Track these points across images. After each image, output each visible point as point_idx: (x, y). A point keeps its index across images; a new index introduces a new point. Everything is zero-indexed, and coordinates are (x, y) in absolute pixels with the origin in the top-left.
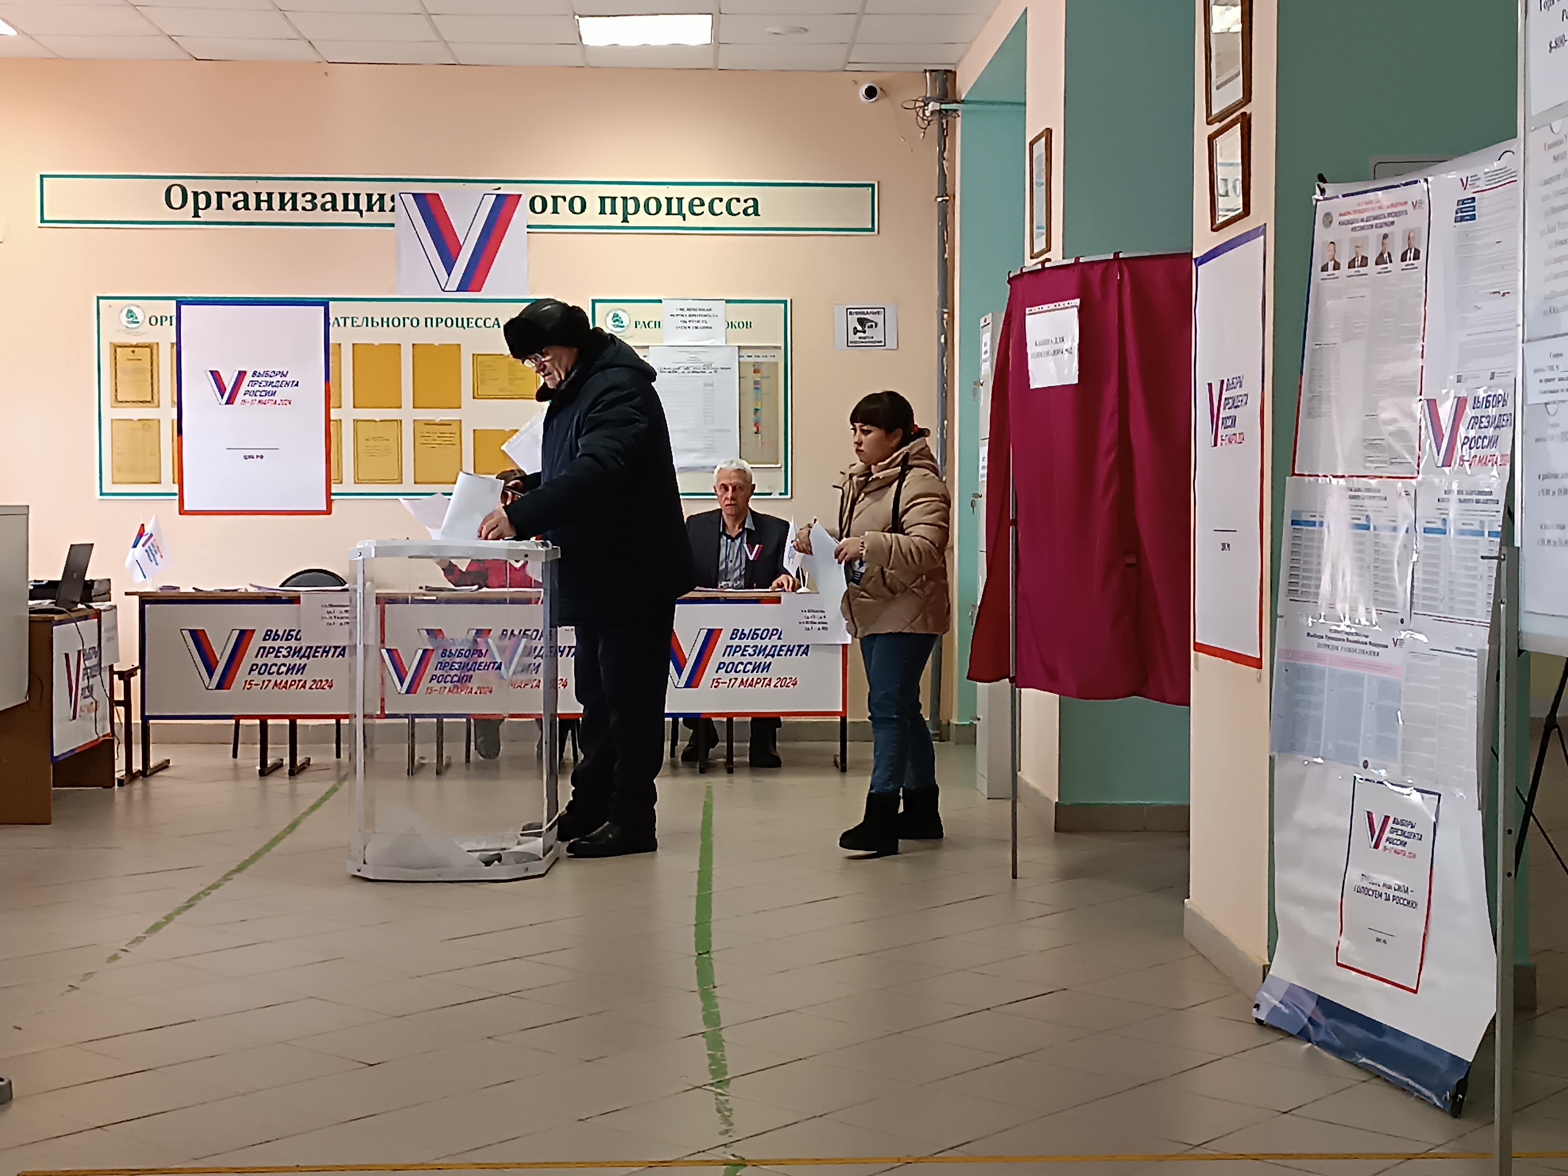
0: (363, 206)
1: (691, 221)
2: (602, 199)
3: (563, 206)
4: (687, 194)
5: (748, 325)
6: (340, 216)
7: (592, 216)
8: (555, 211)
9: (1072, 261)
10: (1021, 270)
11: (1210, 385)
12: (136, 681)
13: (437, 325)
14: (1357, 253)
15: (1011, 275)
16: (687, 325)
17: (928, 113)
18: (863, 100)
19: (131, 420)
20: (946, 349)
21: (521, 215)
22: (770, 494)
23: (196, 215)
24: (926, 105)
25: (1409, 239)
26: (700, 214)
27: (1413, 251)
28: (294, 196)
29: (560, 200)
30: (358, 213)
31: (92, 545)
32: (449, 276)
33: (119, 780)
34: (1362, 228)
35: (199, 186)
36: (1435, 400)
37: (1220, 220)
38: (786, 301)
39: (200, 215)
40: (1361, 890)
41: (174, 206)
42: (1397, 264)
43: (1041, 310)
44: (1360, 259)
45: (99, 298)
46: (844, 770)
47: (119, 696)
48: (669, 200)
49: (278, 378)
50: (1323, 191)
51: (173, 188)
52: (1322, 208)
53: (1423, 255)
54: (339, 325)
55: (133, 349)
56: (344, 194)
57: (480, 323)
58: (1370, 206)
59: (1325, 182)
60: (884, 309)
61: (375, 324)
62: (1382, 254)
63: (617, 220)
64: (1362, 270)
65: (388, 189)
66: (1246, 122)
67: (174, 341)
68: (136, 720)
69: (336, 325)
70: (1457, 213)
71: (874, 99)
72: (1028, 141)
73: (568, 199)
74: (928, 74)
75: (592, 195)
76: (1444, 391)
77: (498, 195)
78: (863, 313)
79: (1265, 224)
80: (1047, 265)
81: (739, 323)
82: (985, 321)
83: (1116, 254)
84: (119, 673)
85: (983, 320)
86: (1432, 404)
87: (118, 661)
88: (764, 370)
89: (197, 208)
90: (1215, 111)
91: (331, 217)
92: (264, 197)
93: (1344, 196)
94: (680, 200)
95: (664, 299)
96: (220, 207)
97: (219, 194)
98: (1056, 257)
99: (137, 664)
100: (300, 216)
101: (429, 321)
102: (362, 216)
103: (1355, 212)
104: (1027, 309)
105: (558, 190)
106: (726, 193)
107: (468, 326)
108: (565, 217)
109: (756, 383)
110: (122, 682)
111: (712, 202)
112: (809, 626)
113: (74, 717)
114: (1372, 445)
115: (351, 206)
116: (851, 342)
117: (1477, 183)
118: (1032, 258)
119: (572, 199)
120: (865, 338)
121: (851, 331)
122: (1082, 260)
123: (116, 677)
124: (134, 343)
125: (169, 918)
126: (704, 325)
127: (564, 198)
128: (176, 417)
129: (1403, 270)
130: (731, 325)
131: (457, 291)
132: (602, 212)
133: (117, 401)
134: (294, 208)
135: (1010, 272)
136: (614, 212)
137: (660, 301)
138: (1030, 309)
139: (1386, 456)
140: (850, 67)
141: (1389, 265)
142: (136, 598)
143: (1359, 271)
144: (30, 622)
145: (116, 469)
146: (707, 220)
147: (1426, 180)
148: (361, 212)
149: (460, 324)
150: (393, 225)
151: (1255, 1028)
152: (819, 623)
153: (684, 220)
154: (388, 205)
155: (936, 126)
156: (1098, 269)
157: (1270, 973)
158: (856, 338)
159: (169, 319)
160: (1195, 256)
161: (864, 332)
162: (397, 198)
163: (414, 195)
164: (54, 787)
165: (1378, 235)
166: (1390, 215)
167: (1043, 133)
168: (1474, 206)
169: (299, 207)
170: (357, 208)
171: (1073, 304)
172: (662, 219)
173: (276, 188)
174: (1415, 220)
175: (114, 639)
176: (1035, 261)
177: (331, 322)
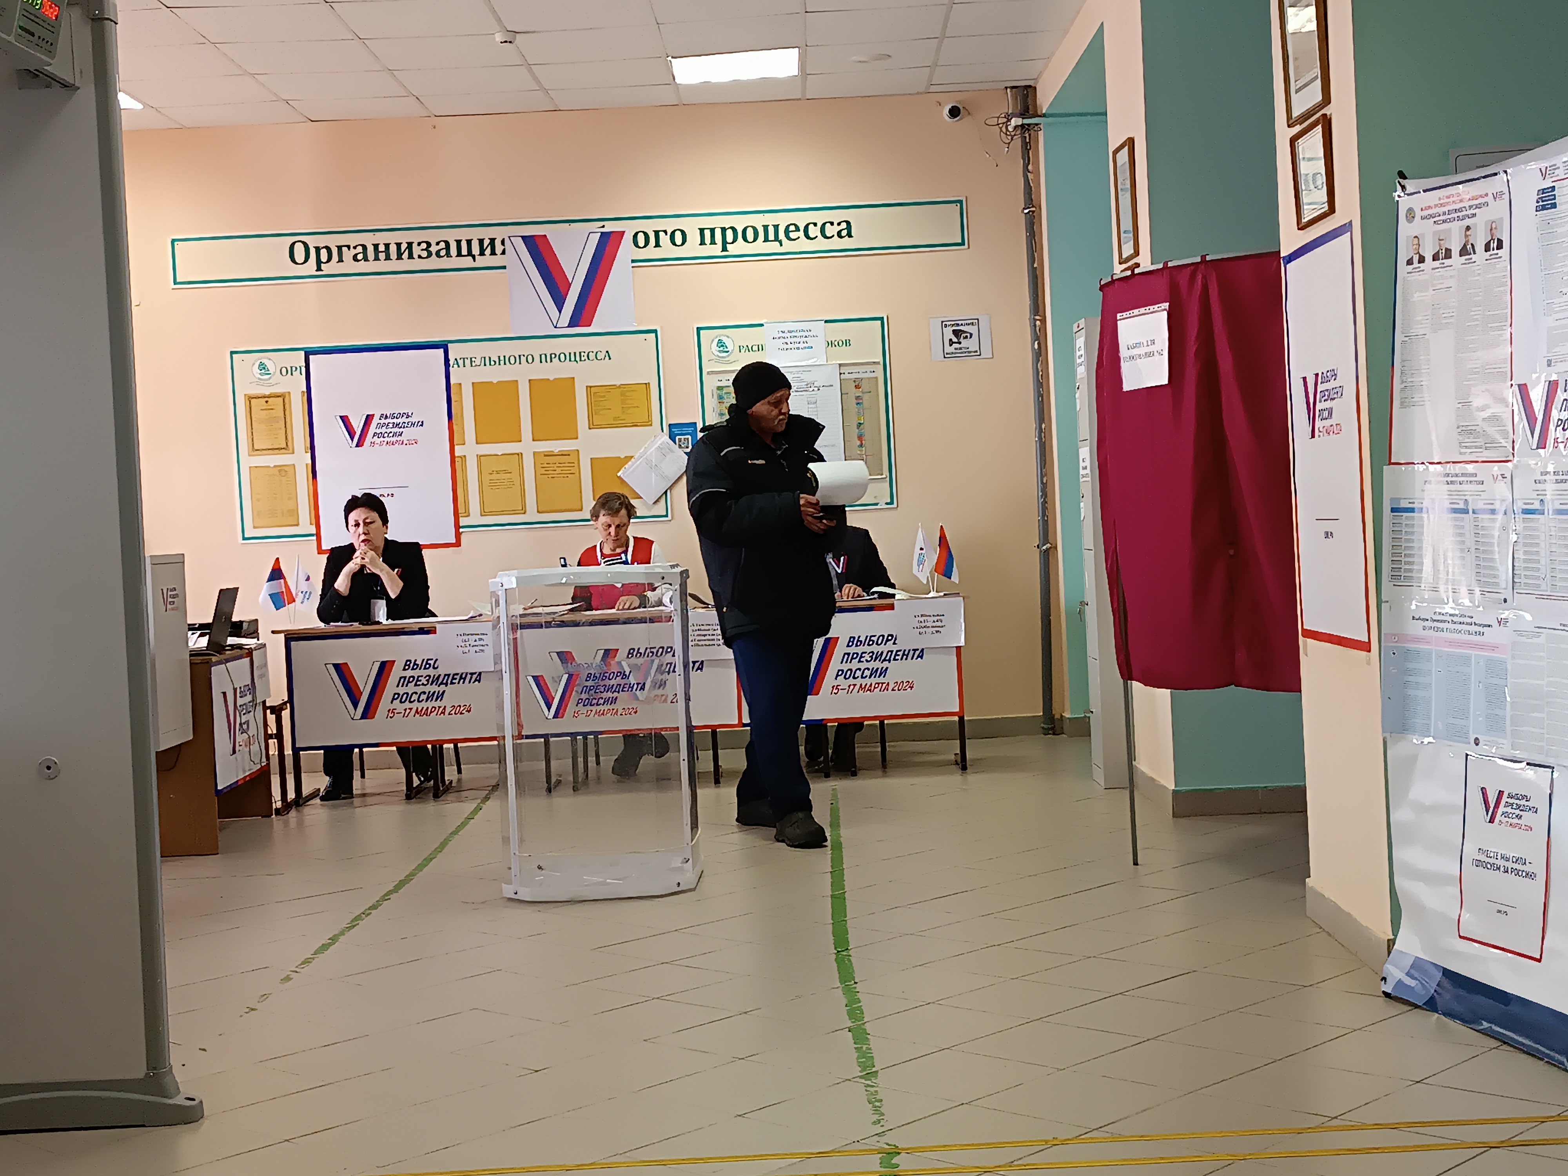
0: (476, 250)
1: (788, 246)
2: (702, 231)
3: (664, 239)
4: (783, 220)
5: (847, 343)
6: (455, 262)
7: (693, 247)
8: (657, 245)
9: (1161, 266)
10: (1112, 277)
11: (1304, 379)
12: (286, 714)
13: (551, 361)
14: (1440, 246)
15: (1102, 283)
16: (789, 346)
17: (1010, 129)
18: (947, 118)
19: (269, 467)
20: (1040, 354)
21: (626, 251)
22: (876, 504)
23: (319, 269)
24: (1009, 120)
25: (1491, 230)
26: (794, 240)
27: (1496, 241)
28: (410, 245)
29: (662, 234)
30: (470, 258)
31: (238, 588)
32: (560, 312)
33: (276, 809)
34: (1444, 221)
35: (321, 241)
36: (1525, 384)
37: (1306, 218)
38: (883, 318)
39: (322, 268)
40: (1478, 863)
41: (297, 261)
42: (1480, 255)
43: (1132, 315)
44: (1444, 251)
45: (232, 353)
46: (964, 768)
47: (273, 729)
48: (766, 228)
49: (404, 419)
50: (1403, 188)
51: (297, 244)
52: (1405, 203)
53: (1506, 244)
54: (459, 366)
55: (267, 399)
56: (457, 241)
57: (592, 356)
58: (1451, 200)
59: (1405, 178)
60: (978, 319)
61: (493, 363)
62: (1465, 246)
63: (717, 250)
64: (1447, 262)
65: (498, 233)
66: (1327, 124)
67: (305, 390)
68: (288, 752)
69: (456, 366)
70: (1538, 202)
71: (958, 118)
72: (1111, 150)
73: (669, 234)
74: (1009, 90)
75: (692, 228)
76: (1534, 376)
77: (602, 233)
78: (958, 325)
79: (1351, 221)
80: (1137, 271)
81: (838, 342)
82: (1078, 327)
83: (1203, 257)
84: (270, 708)
85: (1075, 325)
86: (1523, 389)
87: (269, 696)
88: (865, 386)
89: (319, 262)
90: (1296, 113)
91: (445, 263)
92: (382, 248)
93: (1424, 191)
94: (776, 227)
95: (766, 323)
96: (341, 260)
97: (340, 248)
98: (1145, 263)
99: (286, 699)
100: (416, 264)
101: (543, 356)
102: (474, 261)
103: (1436, 206)
104: (1119, 315)
105: (659, 225)
106: (820, 218)
107: (581, 360)
108: (667, 249)
109: (857, 398)
110: (274, 716)
111: (806, 228)
112: (922, 630)
113: (234, 752)
114: (1466, 431)
115: (464, 251)
116: (947, 354)
117: (1557, 172)
118: (1120, 263)
119: (673, 233)
120: (961, 349)
121: (947, 343)
122: (1170, 264)
123: (268, 711)
124: (267, 393)
125: (334, 939)
126: (806, 345)
127: (665, 232)
128: (310, 462)
129: (1486, 260)
130: (830, 344)
131: (568, 327)
132: (702, 243)
133: (254, 450)
134: (411, 256)
135: (1101, 279)
136: (713, 242)
137: (762, 325)
138: (1121, 314)
139: (1481, 442)
140: (933, 88)
141: (1472, 256)
142: (282, 635)
143: (1443, 263)
144: (191, 664)
145: (256, 514)
146: (804, 244)
147: (1506, 172)
148: (474, 257)
149: (573, 359)
150: (504, 267)
151: (1382, 1000)
152: (933, 627)
153: (781, 245)
154: (499, 248)
155: (1019, 141)
156: (1187, 272)
157: (1395, 947)
158: (951, 349)
159: (299, 368)
160: (1282, 255)
161: (960, 343)
162: (507, 241)
163: (523, 237)
164: (219, 818)
165: (1460, 228)
166: (1471, 207)
167: (1126, 140)
168: (1555, 195)
169: (415, 256)
170: (470, 253)
171: (1163, 308)
172: (759, 246)
173: (392, 238)
174: (1497, 210)
175: (264, 675)
176: (1124, 266)
177: (451, 363)
